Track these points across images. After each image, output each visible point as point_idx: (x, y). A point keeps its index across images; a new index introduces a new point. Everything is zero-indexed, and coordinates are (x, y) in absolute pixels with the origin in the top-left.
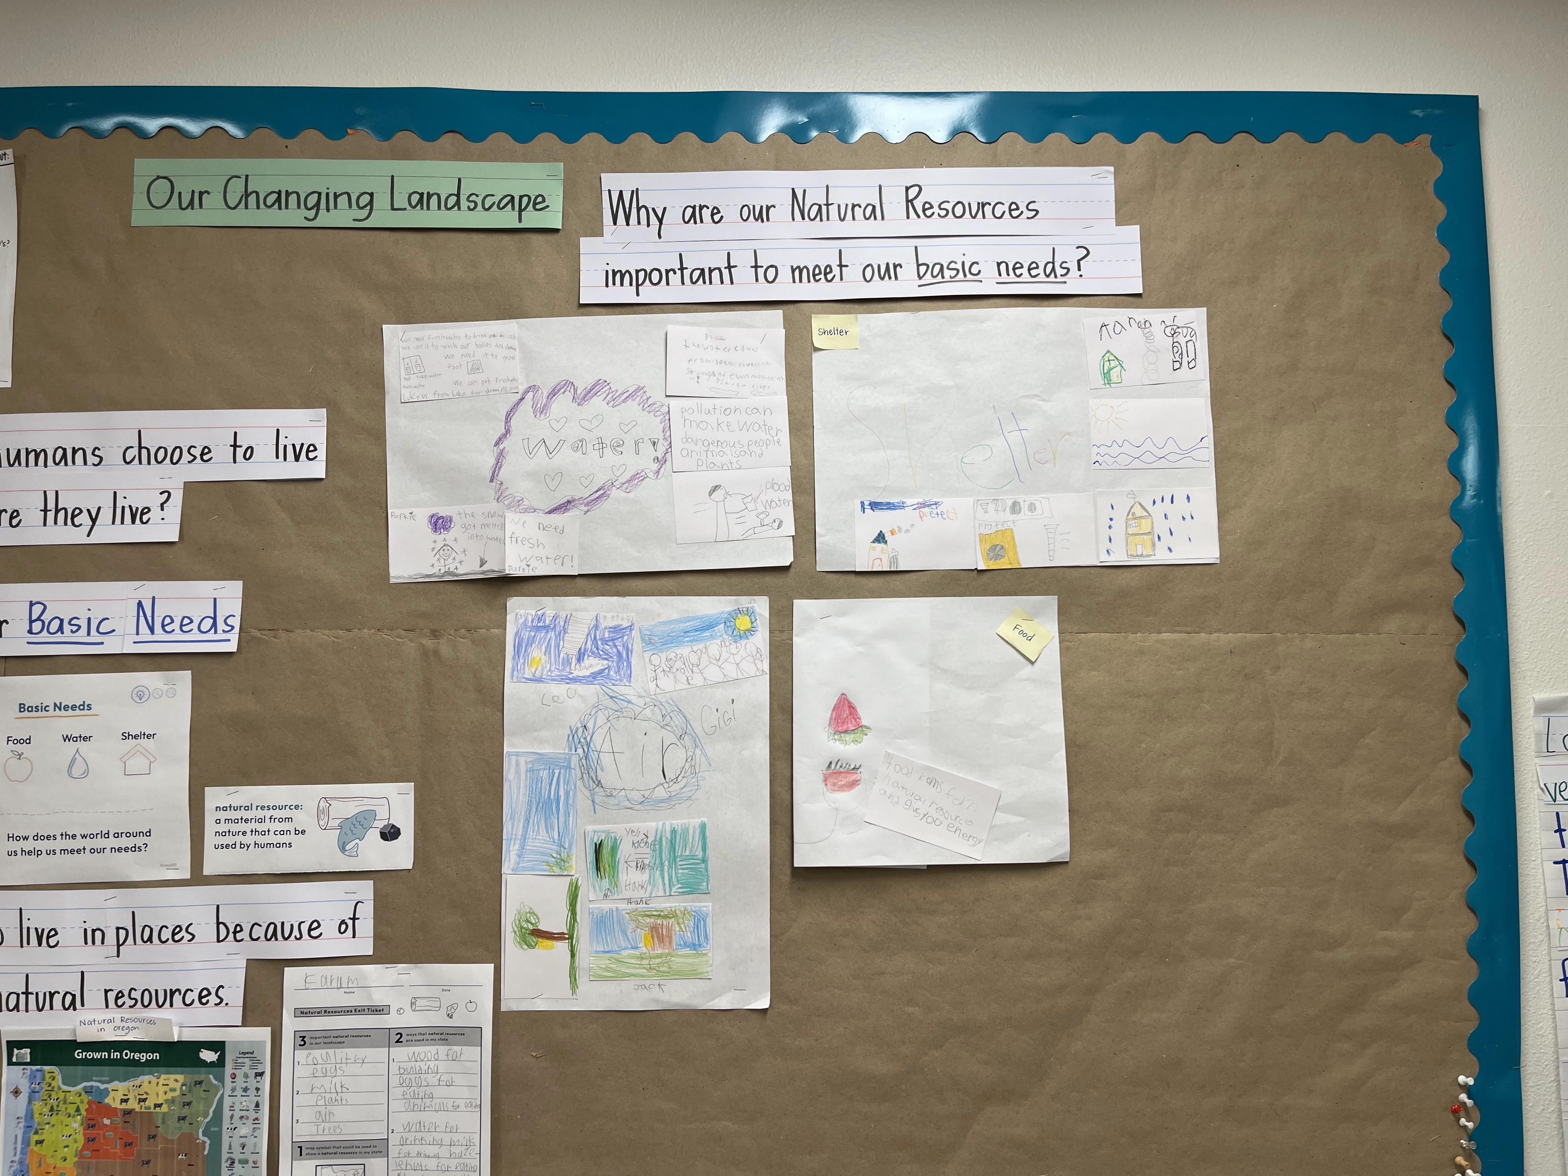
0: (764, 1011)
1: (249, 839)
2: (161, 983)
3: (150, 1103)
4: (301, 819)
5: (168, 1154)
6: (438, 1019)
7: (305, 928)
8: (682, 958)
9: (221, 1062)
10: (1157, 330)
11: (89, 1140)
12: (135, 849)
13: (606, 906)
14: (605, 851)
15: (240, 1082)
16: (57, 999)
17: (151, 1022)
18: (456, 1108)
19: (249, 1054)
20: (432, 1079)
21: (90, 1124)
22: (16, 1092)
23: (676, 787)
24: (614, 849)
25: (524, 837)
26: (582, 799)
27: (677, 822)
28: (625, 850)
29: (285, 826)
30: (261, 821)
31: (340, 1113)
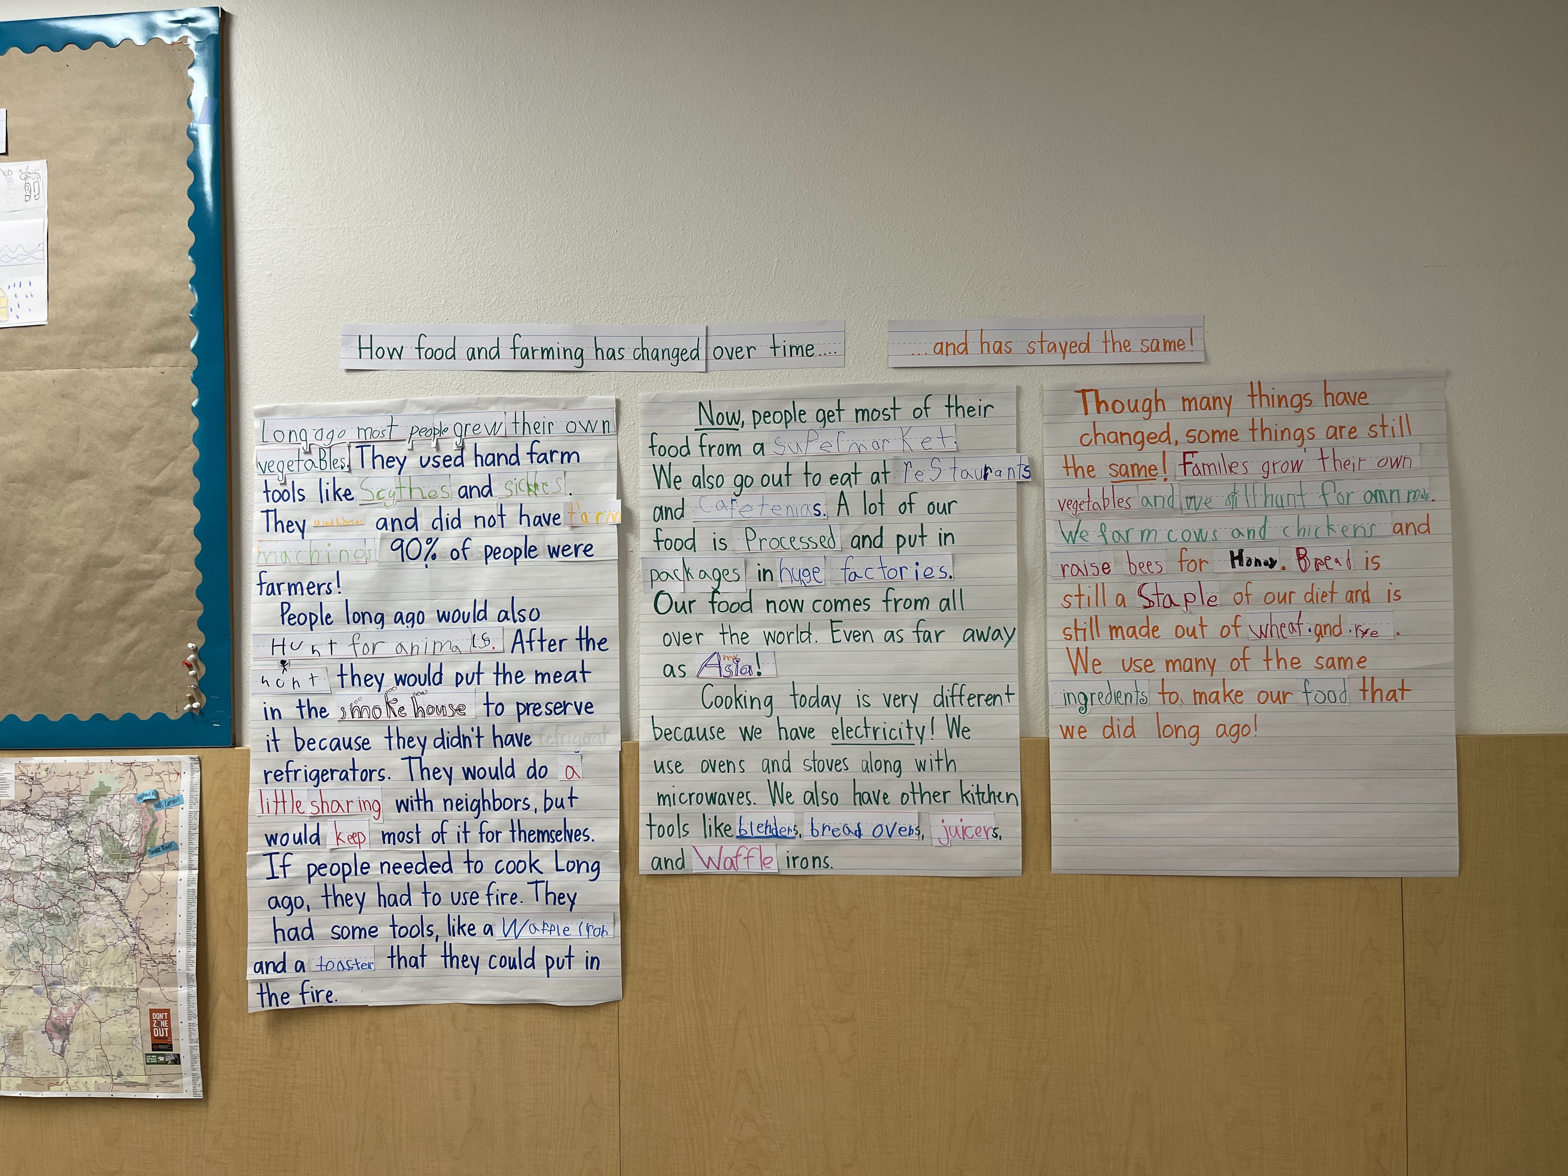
10: (16, 176)
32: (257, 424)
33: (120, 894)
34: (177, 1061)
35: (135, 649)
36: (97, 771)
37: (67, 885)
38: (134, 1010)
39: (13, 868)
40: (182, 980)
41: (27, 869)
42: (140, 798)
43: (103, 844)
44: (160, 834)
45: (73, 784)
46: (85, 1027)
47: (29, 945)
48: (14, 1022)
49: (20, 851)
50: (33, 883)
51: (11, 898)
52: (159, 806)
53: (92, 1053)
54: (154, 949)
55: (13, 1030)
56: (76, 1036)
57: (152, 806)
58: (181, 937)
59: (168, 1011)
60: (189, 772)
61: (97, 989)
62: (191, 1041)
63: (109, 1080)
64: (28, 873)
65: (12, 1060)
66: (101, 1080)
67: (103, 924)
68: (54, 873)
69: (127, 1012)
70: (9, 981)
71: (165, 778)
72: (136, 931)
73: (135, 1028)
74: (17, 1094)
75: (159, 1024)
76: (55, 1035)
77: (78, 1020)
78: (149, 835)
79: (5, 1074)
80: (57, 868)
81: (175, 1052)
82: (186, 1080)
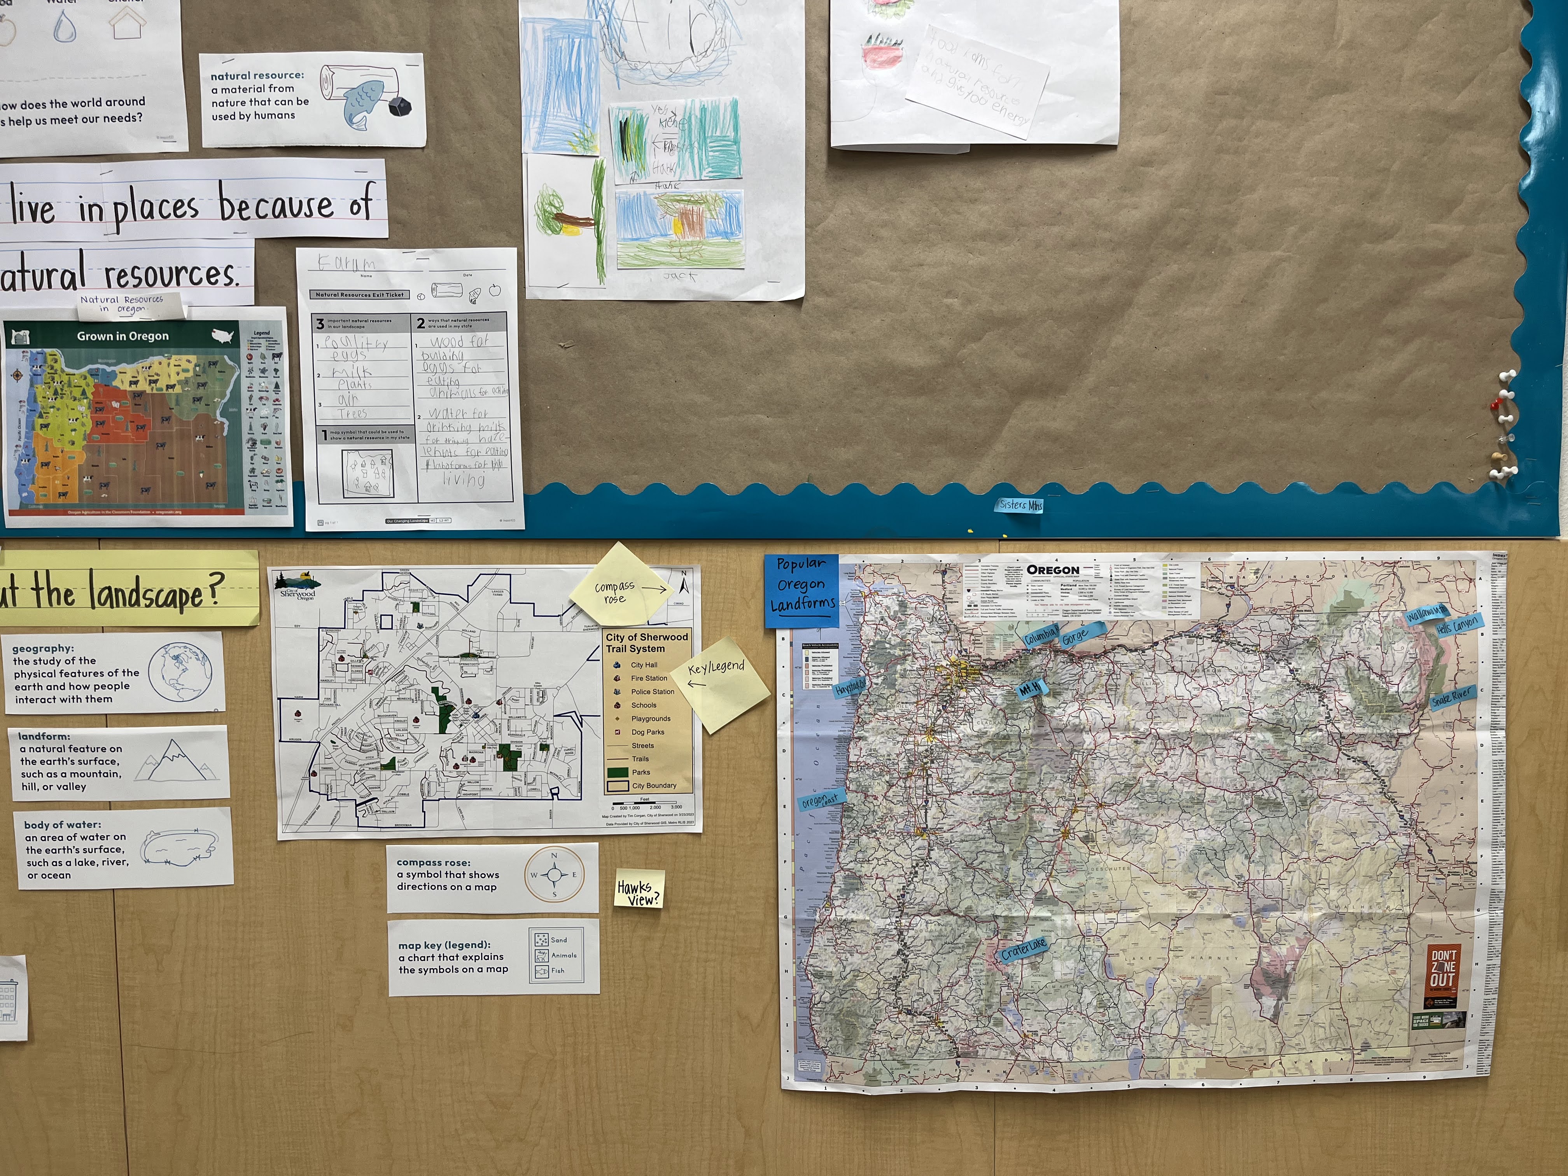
0: (798, 302)
1: (248, 109)
2: (166, 261)
3: (162, 384)
4: (305, 88)
5: (184, 436)
6: (461, 306)
7: (314, 205)
8: (714, 247)
9: (235, 342)
11: (98, 423)
12: (129, 118)
13: (634, 190)
14: (631, 131)
15: (257, 362)
16: (56, 278)
17: (158, 299)
18: (483, 394)
19: (265, 334)
20: (458, 366)
21: (97, 407)
22: (17, 375)
23: (704, 62)
24: (640, 128)
25: (544, 114)
26: (605, 71)
27: (708, 99)
28: (652, 130)
29: (286, 96)
30: (260, 90)
31: (364, 397)
33: (1382, 768)
34: (1461, 1022)
35: (1408, 380)
36: (1339, 575)
37: (1293, 754)
38: (1400, 947)
39: (1198, 728)
40: (1482, 900)
41: (1223, 730)
42: (1412, 617)
43: (1351, 690)
44: (1450, 673)
45: (1300, 594)
46: (1314, 976)
47: (1227, 849)
48: (1197, 972)
49: (1210, 702)
50: (1234, 751)
51: (1193, 777)
52: (1444, 629)
53: (1323, 1017)
54: (1441, 853)
55: (1194, 984)
56: (1300, 990)
57: (1433, 630)
58: (1485, 834)
59: (1458, 947)
60: (1487, 577)
61: (1339, 916)
62: (1487, 991)
63: (1347, 1056)
64: (1224, 737)
65: (1190, 1031)
66: (1334, 1057)
67: (1352, 814)
68: (1269, 736)
69: (1388, 950)
70: (1188, 907)
71: (1451, 586)
72: (1412, 825)
73: (1402, 975)
74: (1198, 1085)
75: (1441, 967)
76: (1266, 989)
77: (1305, 964)
78: (1433, 675)
79: (1177, 1053)
80: (1275, 728)
81: (1458, 1009)
82: (1471, 1049)
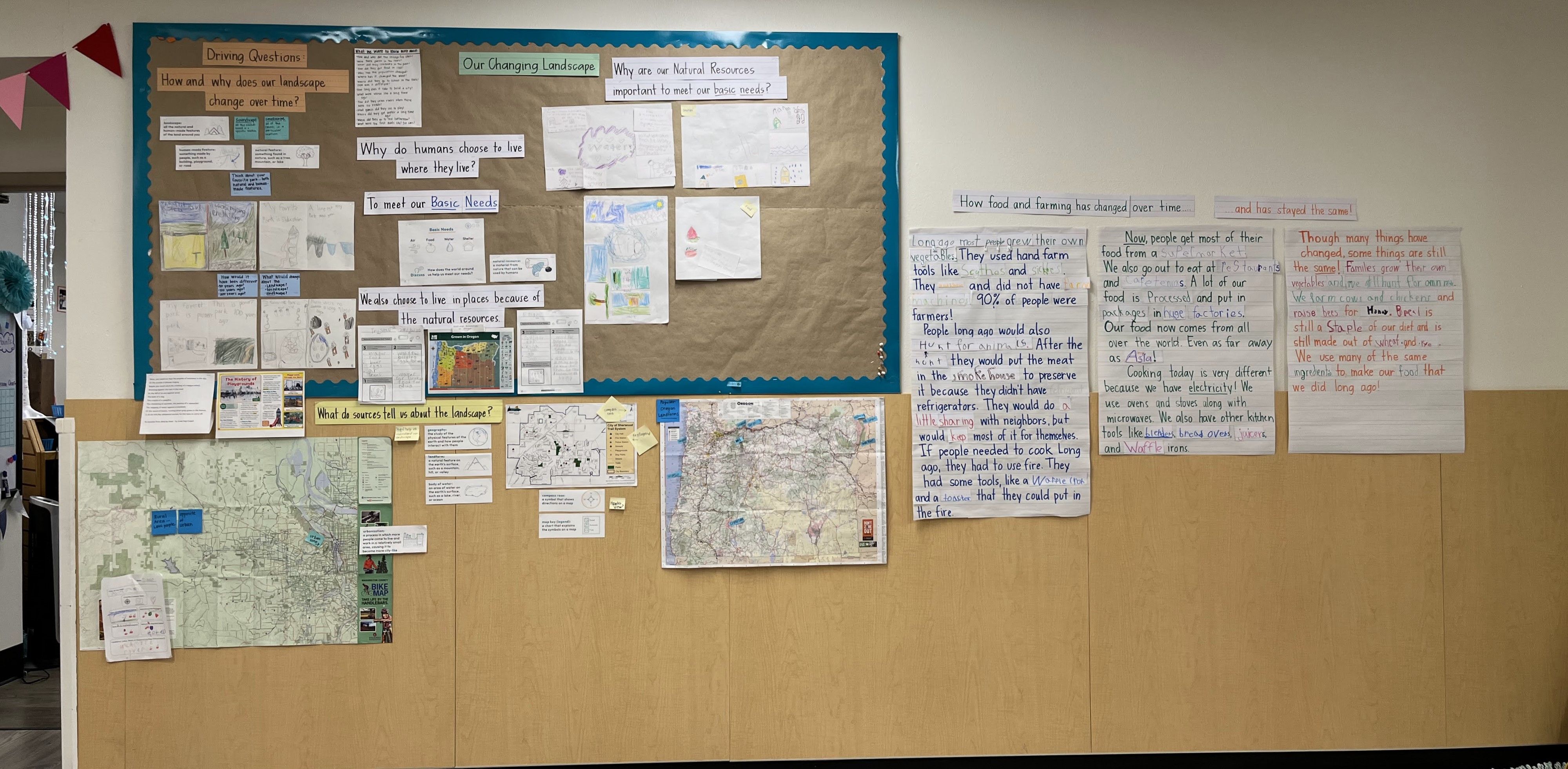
0: (667, 324)
1: (504, 271)
2: (479, 315)
3: (476, 351)
4: (520, 265)
5: (482, 366)
6: (565, 326)
7: (523, 298)
8: (641, 308)
9: (498, 338)
10: (792, 111)
11: (457, 363)
12: (469, 274)
13: (617, 292)
14: (617, 275)
15: (505, 344)
16: (446, 320)
17: (476, 326)
18: (572, 352)
19: (507, 336)
20: (564, 344)
21: (457, 358)
22: (433, 349)
23: (638, 256)
24: (619, 275)
25: (591, 271)
26: (609, 258)
27: (639, 267)
28: (623, 275)
29: (515, 267)
30: (507, 265)
31: (536, 354)
32: (910, 237)
33: (847, 464)
34: (875, 545)
35: (853, 345)
36: (833, 405)
37: (820, 460)
38: (854, 520)
39: (791, 452)
40: (879, 505)
41: (799, 452)
42: (855, 418)
43: (837, 440)
44: (867, 434)
45: (821, 410)
46: (828, 530)
47: (800, 490)
48: (791, 529)
49: (794, 444)
50: (802, 459)
51: (789, 467)
52: (865, 421)
53: (831, 543)
54: (865, 490)
55: (790, 532)
56: (823, 534)
57: (862, 422)
58: (879, 484)
59: (872, 520)
60: (879, 405)
61: (835, 511)
62: (883, 535)
63: (839, 556)
64: (798, 455)
65: (789, 547)
66: (835, 556)
67: (838, 479)
68: (812, 454)
69: (850, 521)
70: (788, 508)
71: (867, 408)
72: (856, 482)
73: (855, 529)
74: (792, 565)
75: (867, 527)
76: (813, 534)
77: (825, 526)
78: (862, 435)
79: (785, 554)
80: (814, 452)
81: (874, 540)
82: (879, 554)
